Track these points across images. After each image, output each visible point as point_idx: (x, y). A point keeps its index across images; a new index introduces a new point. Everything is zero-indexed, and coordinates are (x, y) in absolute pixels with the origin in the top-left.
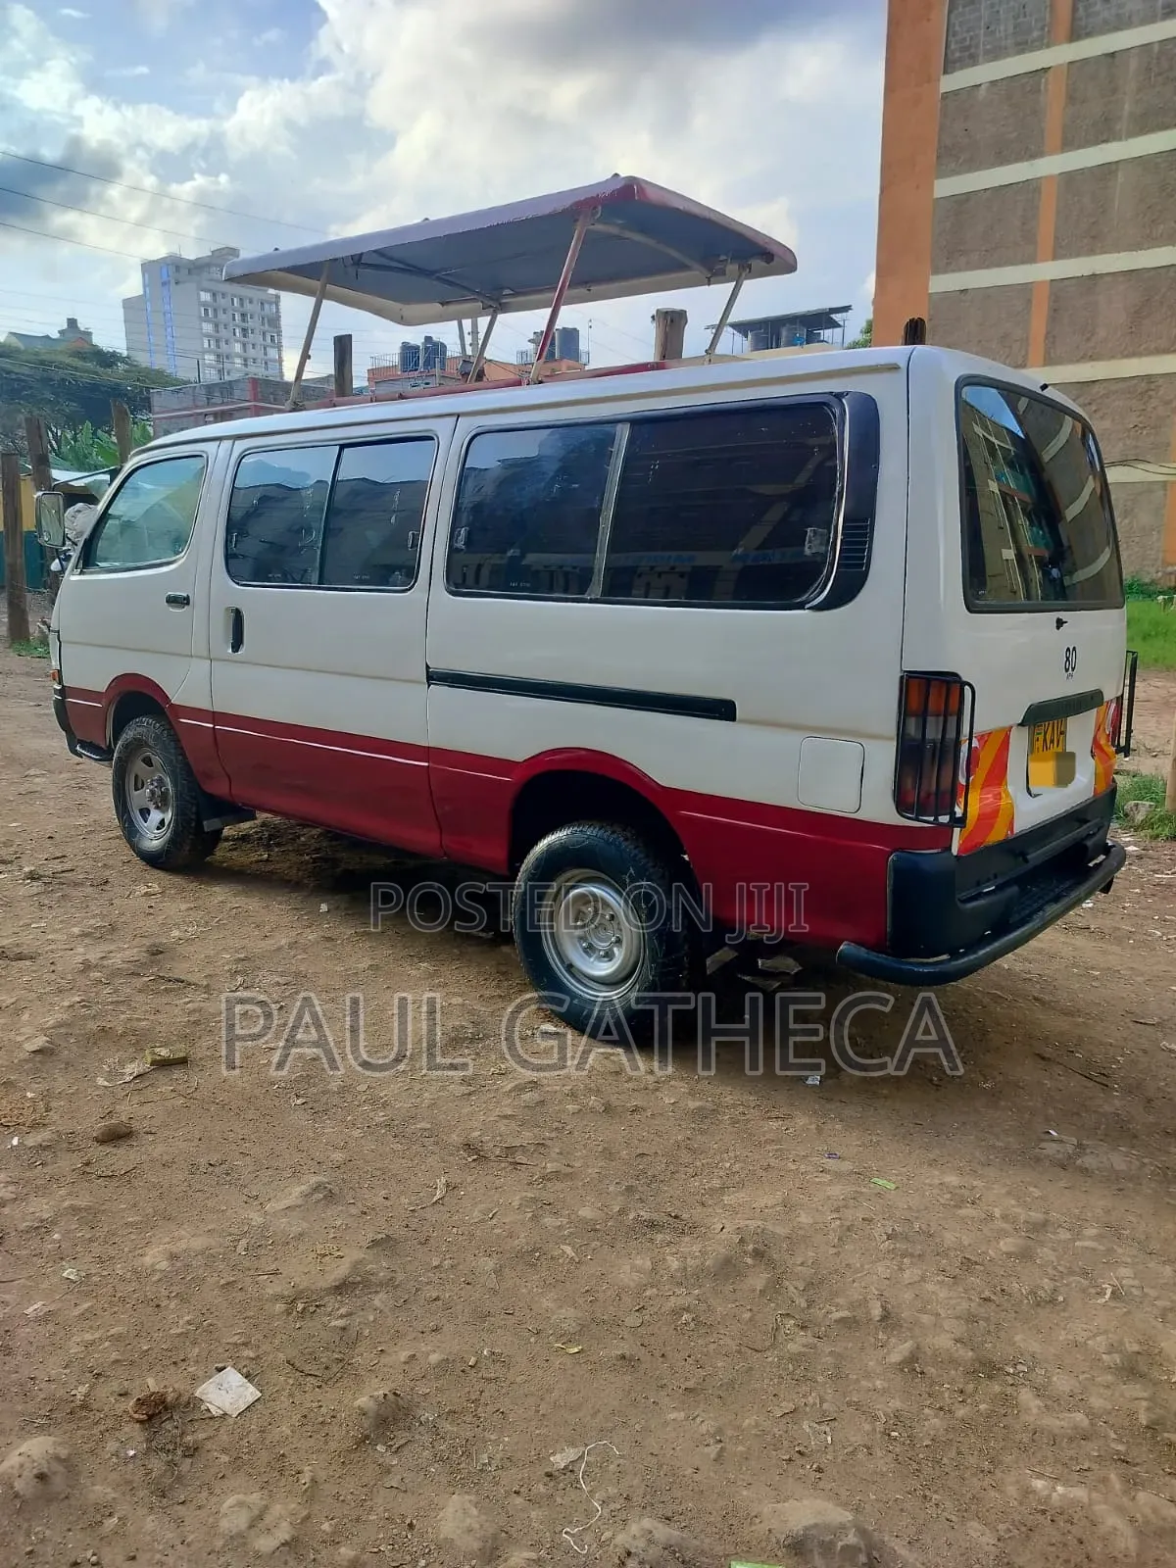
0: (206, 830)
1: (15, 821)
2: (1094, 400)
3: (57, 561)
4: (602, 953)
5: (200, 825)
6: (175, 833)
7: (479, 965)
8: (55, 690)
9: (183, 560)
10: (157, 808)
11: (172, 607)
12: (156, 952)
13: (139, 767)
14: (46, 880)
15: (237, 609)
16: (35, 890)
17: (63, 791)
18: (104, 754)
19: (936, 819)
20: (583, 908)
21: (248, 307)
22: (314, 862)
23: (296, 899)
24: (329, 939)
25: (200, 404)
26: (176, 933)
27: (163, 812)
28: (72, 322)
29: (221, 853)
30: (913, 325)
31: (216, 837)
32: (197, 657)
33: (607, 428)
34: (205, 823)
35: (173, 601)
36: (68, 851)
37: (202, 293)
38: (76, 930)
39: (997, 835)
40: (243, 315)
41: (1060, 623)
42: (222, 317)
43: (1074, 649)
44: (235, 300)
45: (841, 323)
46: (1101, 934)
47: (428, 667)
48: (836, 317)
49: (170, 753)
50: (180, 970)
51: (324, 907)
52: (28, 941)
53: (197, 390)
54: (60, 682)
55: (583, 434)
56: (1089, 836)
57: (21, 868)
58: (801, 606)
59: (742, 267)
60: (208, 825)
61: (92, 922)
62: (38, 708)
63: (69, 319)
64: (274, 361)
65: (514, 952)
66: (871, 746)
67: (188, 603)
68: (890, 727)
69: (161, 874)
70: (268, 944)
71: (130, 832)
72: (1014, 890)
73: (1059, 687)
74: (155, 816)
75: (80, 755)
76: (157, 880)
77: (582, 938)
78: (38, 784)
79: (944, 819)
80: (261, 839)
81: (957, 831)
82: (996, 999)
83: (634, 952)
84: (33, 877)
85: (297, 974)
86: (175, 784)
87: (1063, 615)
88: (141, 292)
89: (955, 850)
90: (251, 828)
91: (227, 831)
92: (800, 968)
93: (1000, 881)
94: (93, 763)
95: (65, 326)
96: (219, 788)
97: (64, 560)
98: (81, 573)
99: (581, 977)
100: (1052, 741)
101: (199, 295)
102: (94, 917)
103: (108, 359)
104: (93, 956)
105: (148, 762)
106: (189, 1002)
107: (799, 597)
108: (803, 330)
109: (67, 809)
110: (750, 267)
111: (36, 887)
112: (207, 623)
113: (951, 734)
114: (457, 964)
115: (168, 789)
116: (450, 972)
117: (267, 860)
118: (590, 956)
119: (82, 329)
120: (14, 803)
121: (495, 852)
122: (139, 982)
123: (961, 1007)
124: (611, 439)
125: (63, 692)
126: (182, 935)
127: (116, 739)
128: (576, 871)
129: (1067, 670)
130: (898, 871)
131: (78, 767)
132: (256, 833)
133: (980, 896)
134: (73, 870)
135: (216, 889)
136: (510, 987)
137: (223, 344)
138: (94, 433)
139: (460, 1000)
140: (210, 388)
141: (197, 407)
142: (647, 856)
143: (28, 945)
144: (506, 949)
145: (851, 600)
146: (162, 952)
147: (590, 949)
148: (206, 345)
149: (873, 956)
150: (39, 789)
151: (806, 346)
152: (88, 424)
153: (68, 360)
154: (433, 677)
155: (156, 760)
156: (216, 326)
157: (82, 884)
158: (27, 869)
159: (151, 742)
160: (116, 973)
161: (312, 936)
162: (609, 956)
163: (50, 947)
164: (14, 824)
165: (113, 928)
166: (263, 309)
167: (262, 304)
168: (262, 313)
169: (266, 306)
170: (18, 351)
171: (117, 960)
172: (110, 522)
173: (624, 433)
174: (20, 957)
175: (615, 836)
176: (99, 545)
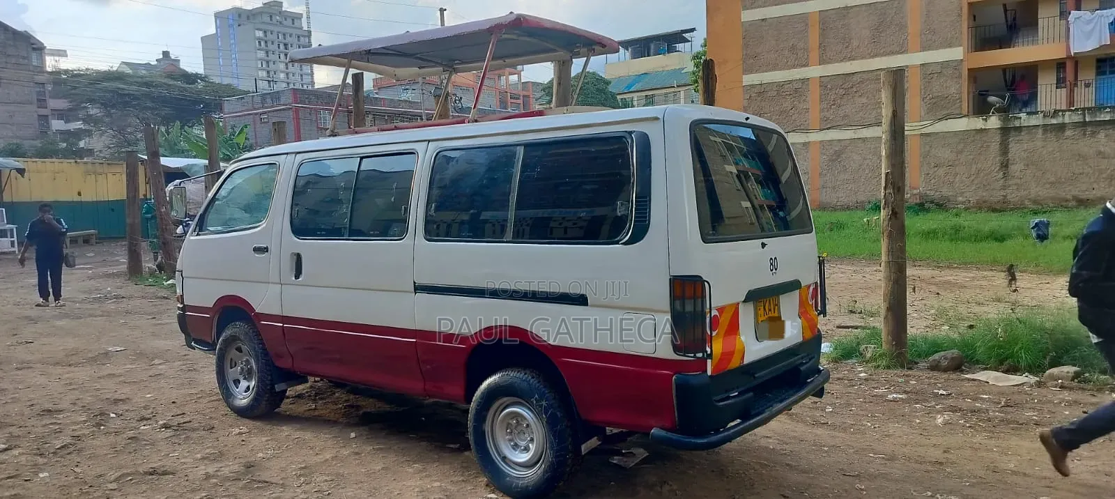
0: (277, 390)
1: (149, 393)
2: (855, 85)
3: (181, 226)
4: (522, 448)
5: (273, 388)
6: (257, 394)
7: (451, 463)
8: (179, 307)
9: (264, 225)
10: (245, 379)
11: (257, 254)
12: (249, 466)
13: (233, 353)
14: (175, 428)
15: (298, 254)
16: (168, 435)
17: (178, 373)
18: (210, 346)
19: (695, 355)
20: (510, 421)
21: (289, 40)
22: (345, 408)
23: (336, 430)
24: (357, 454)
25: (256, 106)
26: (261, 455)
27: (248, 381)
28: (166, 54)
29: (285, 406)
30: (707, 63)
31: (282, 395)
32: (272, 283)
33: (512, 148)
34: (276, 386)
35: (257, 250)
36: (186, 410)
37: (257, 31)
38: (199, 456)
39: (734, 364)
40: (286, 45)
41: (763, 245)
42: (271, 47)
43: (775, 258)
44: (280, 34)
45: (690, 39)
46: (834, 427)
47: (414, 282)
48: (687, 35)
49: (254, 343)
50: (265, 476)
51: (353, 435)
52: (168, 464)
53: (255, 98)
54: (182, 303)
55: (499, 152)
56: (802, 364)
57: (157, 422)
58: (617, 243)
59: (589, 50)
60: (278, 387)
61: (208, 451)
62: (154, 320)
63: (163, 52)
64: (307, 74)
65: (471, 455)
66: (658, 317)
67: (267, 251)
68: (666, 304)
69: (247, 421)
70: (319, 459)
71: (227, 395)
72: (751, 394)
73: (768, 280)
74: (244, 384)
75: (193, 348)
76: (245, 426)
77: (510, 440)
78: (161, 370)
79: (700, 355)
80: (310, 396)
81: (709, 361)
82: (763, 466)
83: (541, 444)
84: (166, 426)
85: (338, 475)
86: (257, 362)
87: (765, 240)
88: (215, 32)
89: (709, 373)
90: (304, 389)
91: (290, 392)
92: (647, 454)
93: (740, 390)
94: (202, 352)
95: (161, 56)
96: (285, 363)
97: (186, 226)
98: (198, 235)
99: (509, 463)
100: (770, 310)
101: (255, 34)
102: (208, 448)
103: (191, 78)
104: (211, 470)
105: (239, 350)
106: (272, 493)
107: (616, 238)
108: (664, 45)
109: (183, 384)
110: (594, 49)
111: (169, 433)
112: (279, 262)
113: (699, 308)
114: (437, 464)
115: (252, 367)
116: (433, 468)
117: (315, 409)
118: (516, 451)
119: (173, 58)
120: (147, 382)
121: (457, 390)
122: (241, 484)
123: (741, 472)
124: (514, 155)
125: (185, 308)
126: (265, 456)
127: (219, 335)
128: (505, 399)
129: (772, 270)
130: (679, 387)
131: (186, 358)
132: (307, 392)
133: (728, 398)
134: (190, 422)
135: (284, 428)
136: (470, 475)
137: (271, 64)
138: (182, 127)
139: (438, 484)
140: (264, 96)
141: (255, 109)
142: (545, 387)
143: (170, 466)
144: (467, 453)
145: (642, 239)
146: (253, 466)
147: (516, 447)
148: (260, 66)
149: (669, 435)
150: (162, 373)
151: (667, 55)
152: (178, 123)
153: (165, 81)
154: (419, 288)
155: (244, 348)
156: (267, 52)
157: (198, 429)
158: (161, 422)
159: (242, 337)
160: (227, 479)
161: (345, 452)
162: (527, 449)
163: (183, 467)
164: (150, 396)
165: (221, 454)
166: (299, 40)
167: (299, 37)
168: (299, 43)
169: (302, 39)
170: (128, 75)
171: (226, 471)
172: (216, 203)
173: (521, 151)
174: (165, 473)
175: (526, 376)
176: (210, 217)
